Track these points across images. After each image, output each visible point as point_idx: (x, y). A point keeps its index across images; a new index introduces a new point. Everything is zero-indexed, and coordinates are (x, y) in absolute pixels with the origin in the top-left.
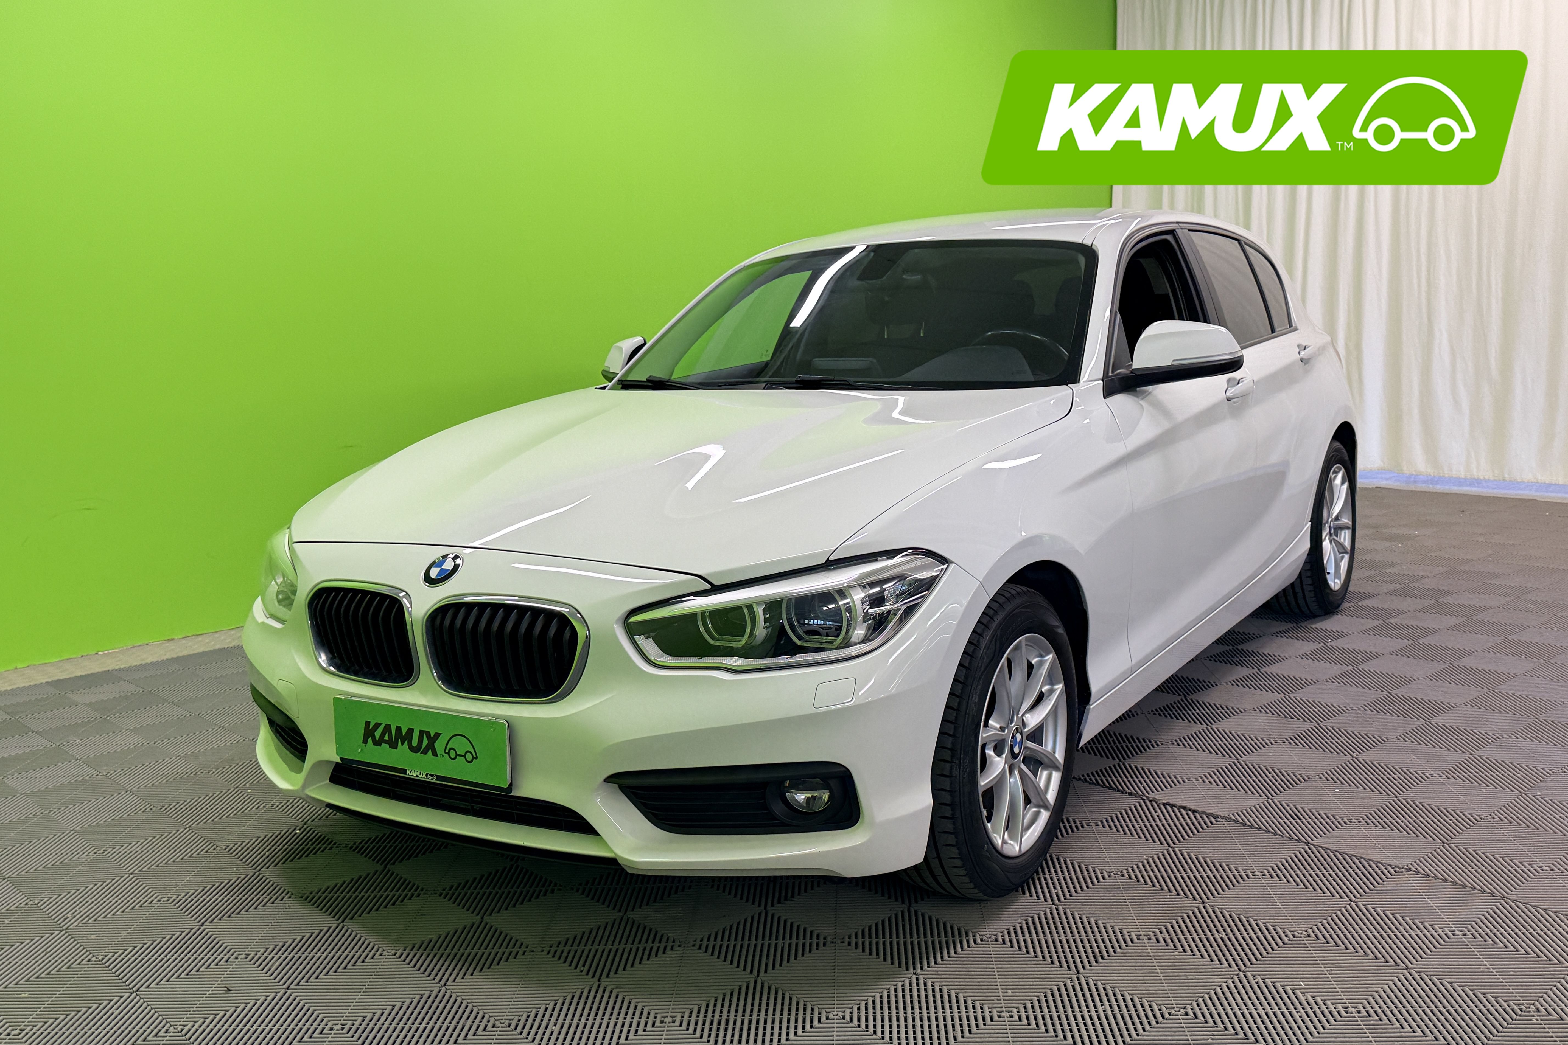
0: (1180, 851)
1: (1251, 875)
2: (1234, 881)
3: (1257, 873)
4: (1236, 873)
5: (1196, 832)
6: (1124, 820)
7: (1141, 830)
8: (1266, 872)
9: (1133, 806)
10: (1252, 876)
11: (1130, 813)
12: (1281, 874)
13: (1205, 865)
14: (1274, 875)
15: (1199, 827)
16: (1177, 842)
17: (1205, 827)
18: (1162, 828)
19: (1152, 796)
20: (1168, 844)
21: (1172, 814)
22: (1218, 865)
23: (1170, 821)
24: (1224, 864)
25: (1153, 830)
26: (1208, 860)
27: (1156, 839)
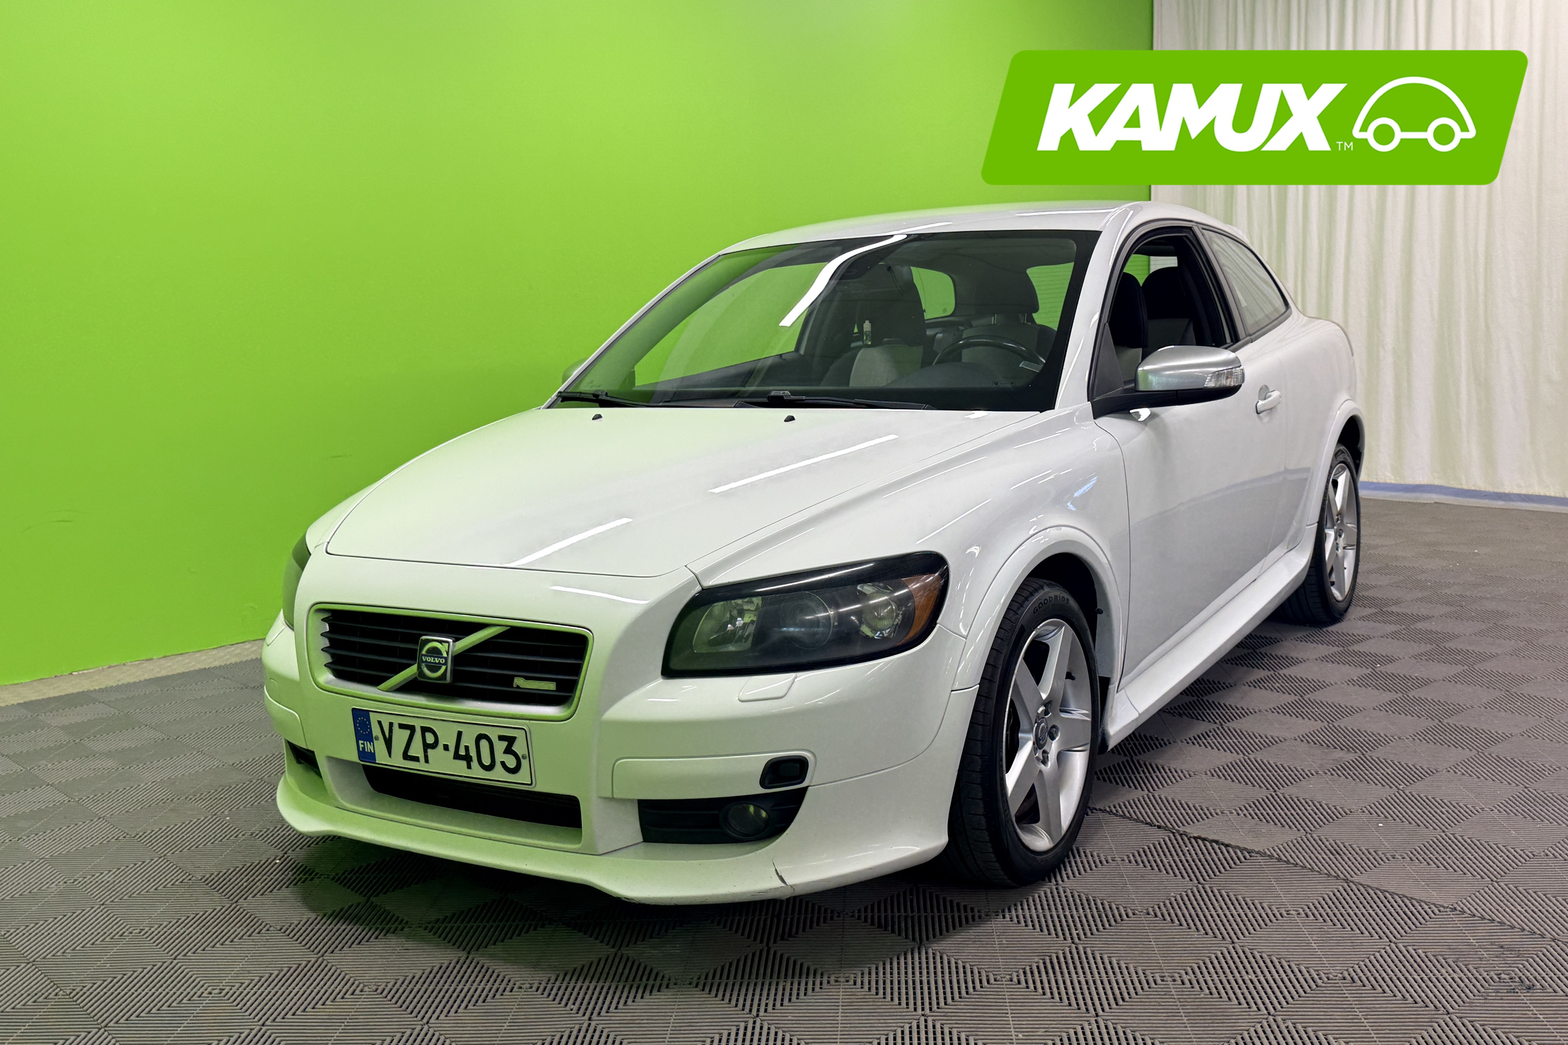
0: (1210, 888)
1: (1284, 914)
2: (1267, 919)
3: (1292, 912)
4: (1269, 911)
5: (1228, 868)
6: (1152, 855)
7: (1170, 866)
8: (1301, 911)
9: (1162, 840)
10: (1286, 915)
11: (1158, 847)
12: (1316, 913)
13: (1236, 903)
14: (1310, 913)
15: (1231, 862)
16: (1207, 878)
17: (1238, 862)
18: (1192, 863)
19: (1181, 829)
20: (1197, 880)
21: (1204, 848)
22: (1250, 903)
23: (1201, 856)
24: (1256, 902)
25: (1183, 866)
26: (1240, 898)
27: (1185, 875)
